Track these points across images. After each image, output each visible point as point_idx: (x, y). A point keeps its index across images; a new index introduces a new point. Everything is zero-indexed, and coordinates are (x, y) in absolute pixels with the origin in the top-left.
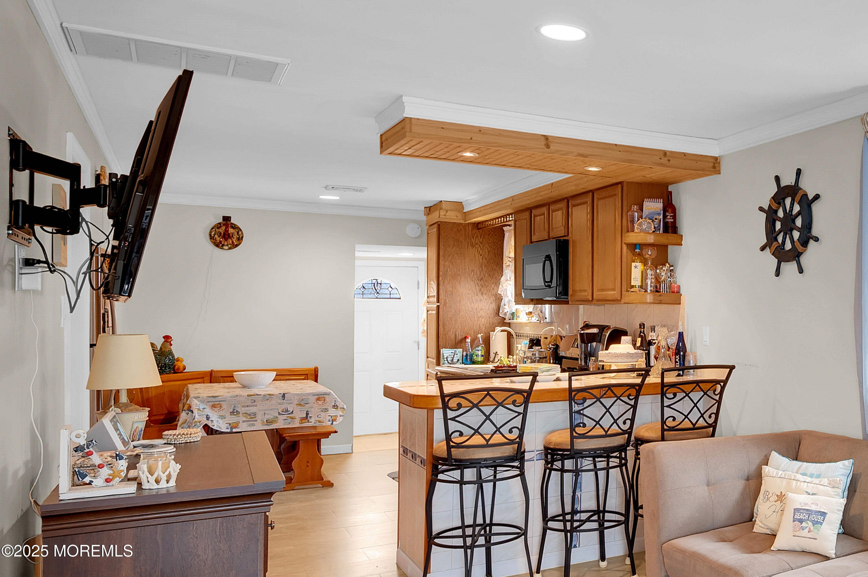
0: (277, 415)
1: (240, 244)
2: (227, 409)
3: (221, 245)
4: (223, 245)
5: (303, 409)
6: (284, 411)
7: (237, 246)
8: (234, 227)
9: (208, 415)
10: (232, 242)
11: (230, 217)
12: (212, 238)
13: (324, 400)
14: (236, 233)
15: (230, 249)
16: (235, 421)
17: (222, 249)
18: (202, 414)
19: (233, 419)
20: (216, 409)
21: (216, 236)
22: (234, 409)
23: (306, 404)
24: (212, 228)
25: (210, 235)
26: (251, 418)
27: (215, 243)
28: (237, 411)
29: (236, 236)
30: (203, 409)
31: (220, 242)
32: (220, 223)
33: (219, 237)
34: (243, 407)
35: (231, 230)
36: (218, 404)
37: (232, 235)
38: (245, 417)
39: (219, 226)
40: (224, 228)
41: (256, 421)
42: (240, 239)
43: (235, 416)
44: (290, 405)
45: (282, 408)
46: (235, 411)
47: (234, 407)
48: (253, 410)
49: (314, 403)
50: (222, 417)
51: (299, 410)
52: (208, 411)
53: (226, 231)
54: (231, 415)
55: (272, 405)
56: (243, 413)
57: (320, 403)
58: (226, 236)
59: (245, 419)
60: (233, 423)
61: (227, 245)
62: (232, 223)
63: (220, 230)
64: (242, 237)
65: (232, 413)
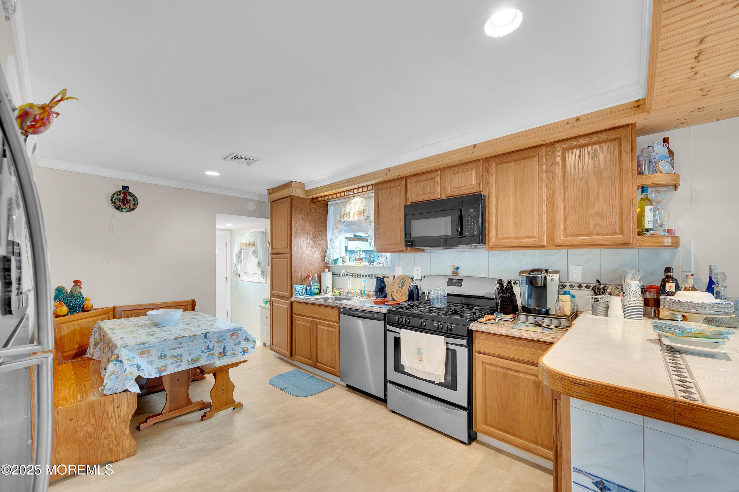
0: (200, 353)
1: (135, 208)
2: (155, 353)
3: (120, 208)
4: (122, 209)
5: (221, 345)
6: (207, 348)
7: (133, 209)
8: (131, 195)
9: (138, 364)
10: (130, 206)
11: (128, 187)
12: (112, 202)
13: (238, 335)
14: (132, 200)
15: (127, 211)
16: (163, 365)
17: (121, 211)
18: (132, 364)
19: (161, 363)
20: (144, 356)
21: (116, 201)
22: (162, 354)
23: (223, 340)
24: (113, 195)
25: (112, 200)
26: (178, 360)
27: (116, 206)
28: (165, 355)
29: (132, 202)
30: (133, 358)
31: (120, 206)
32: (119, 191)
33: (119, 202)
34: (171, 349)
35: (128, 198)
36: (146, 350)
37: (130, 201)
38: (173, 359)
39: (119, 193)
40: (123, 195)
41: (182, 361)
42: (136, 204)
43: (162, 360)
44: (211, 343)
45: (205, 347)
46: (163, 355)
47: (162, 351)
48: (179, 351)
49: (229, 338)
50: (151, 363)
51: (218, 346)
52: (138, 360)
53: (125, 197)
54: (159, 359)
55: (196, 345)
56: (170, 356)
57: (234, 337)
58: (124, 201)
59: (172, 361)
60: (161, 367)
61: (125, 209)
62: (129, 192)
63: (120, 197)
64: (137, 203)
65: (160, 357)
